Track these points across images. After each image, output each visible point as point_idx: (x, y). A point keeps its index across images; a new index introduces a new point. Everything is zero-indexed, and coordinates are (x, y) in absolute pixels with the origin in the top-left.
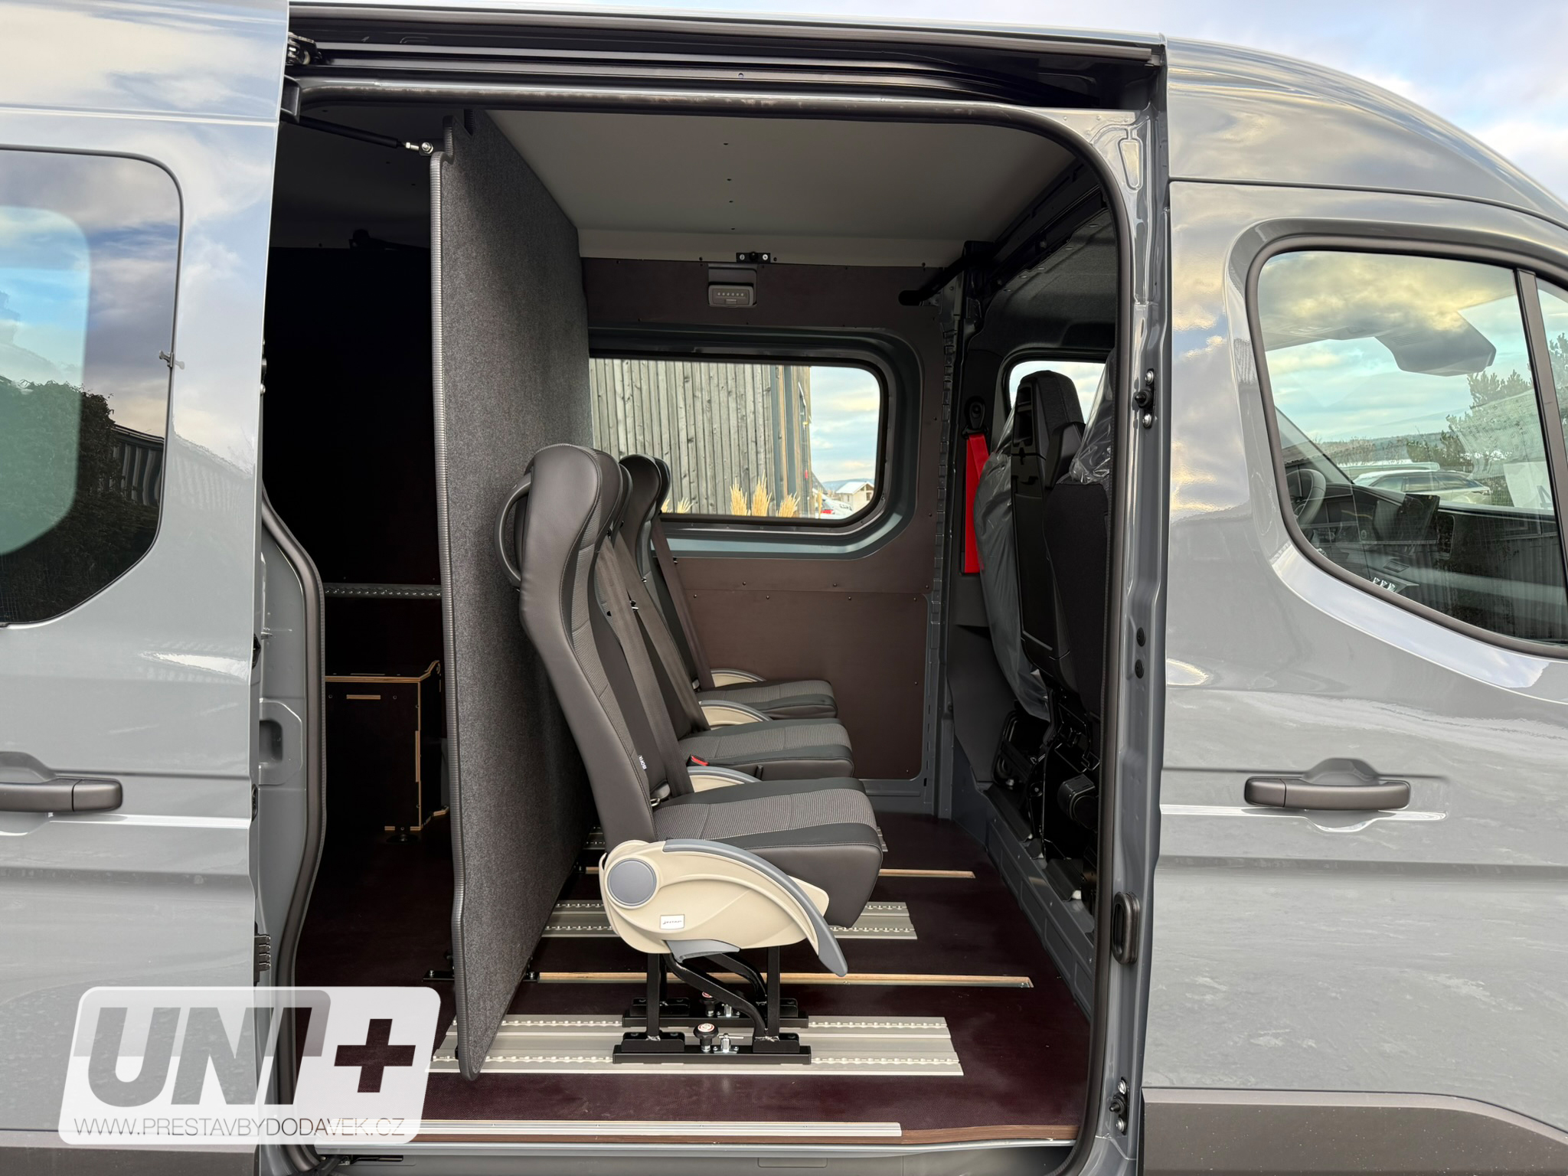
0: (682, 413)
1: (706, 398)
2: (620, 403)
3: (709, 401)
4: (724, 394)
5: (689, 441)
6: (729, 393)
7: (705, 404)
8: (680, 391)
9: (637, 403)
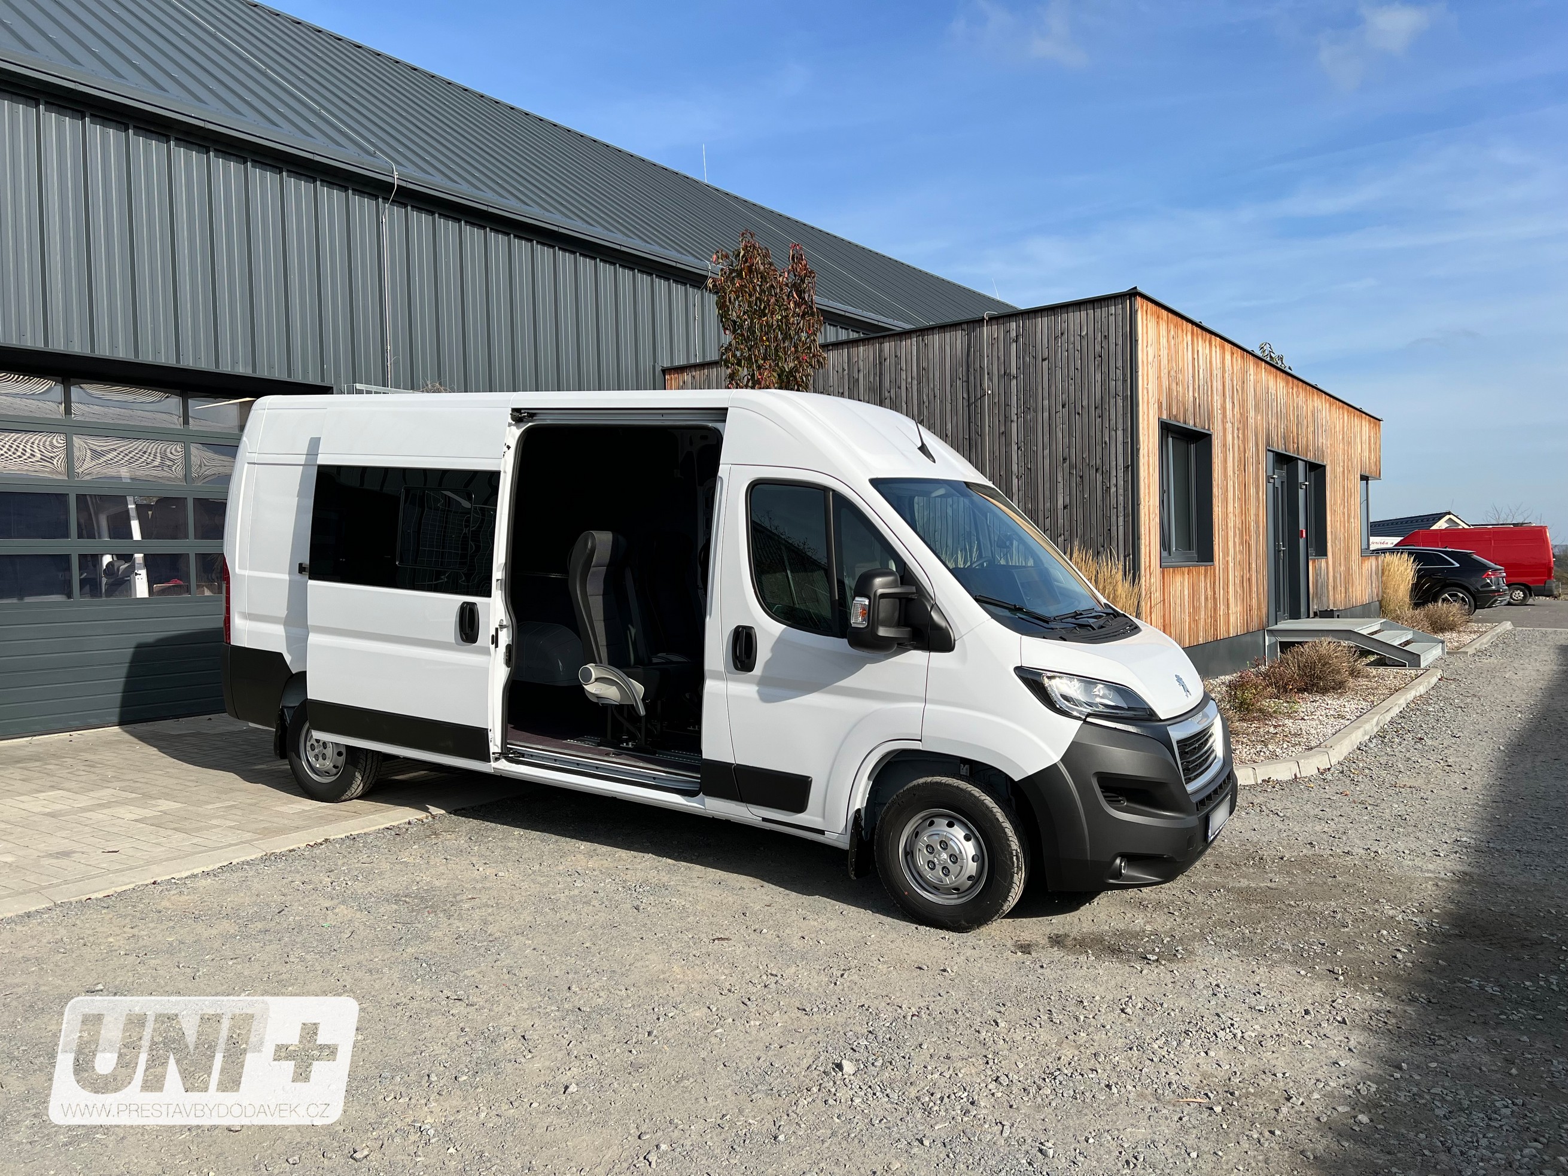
0: (1060, 486)
4: (1092, 471)
5: (1065, 507)
6: (1097, 470)
7: (1078, 479)
8: (1060, 469)
9: (1027, 480)
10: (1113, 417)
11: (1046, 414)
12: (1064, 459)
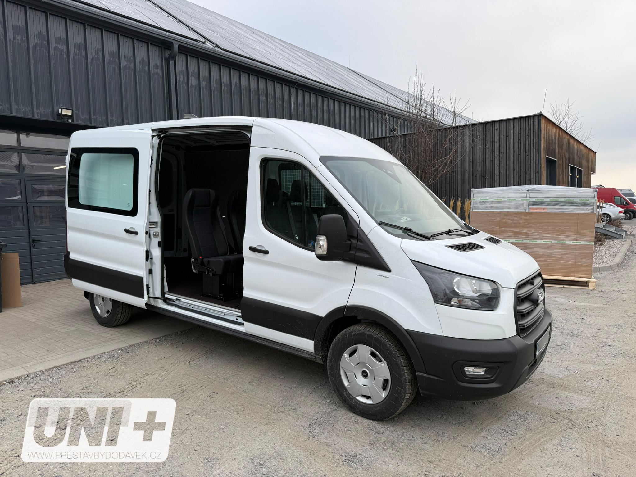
0: (512, 179)
1: (519, 174)
2: (496, 176)
3: (520, 176)
4: (524, 174)
6: (526, 173)
8: (512, 173)
9: (500, 176)
10: (532, 155)
11: (508, 155)
12: (514, 170)
